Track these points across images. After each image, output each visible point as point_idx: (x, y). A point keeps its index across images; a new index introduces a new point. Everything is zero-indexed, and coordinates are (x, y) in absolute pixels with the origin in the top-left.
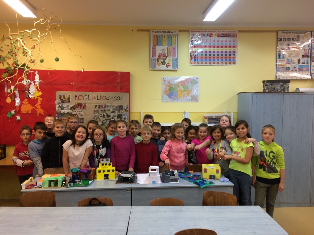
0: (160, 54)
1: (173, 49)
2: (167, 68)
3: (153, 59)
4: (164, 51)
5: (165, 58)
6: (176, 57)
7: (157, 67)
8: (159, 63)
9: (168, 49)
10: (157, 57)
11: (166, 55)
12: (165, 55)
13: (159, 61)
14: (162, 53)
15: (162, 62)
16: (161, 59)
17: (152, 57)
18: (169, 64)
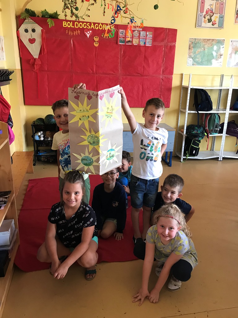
0: (208, 10)
1: (221, 4)
2: (212, 26)
3: (200, 14)
4: (211, 7)
5: (212, 14)
6: (223, 14)
7: (203, 24)
8: (206, 21)
9: (217, 4)
10: (205, 13)
11: (214, 11)
12: (212, 12)
13: (205, 18)
14: (210, 9)
15: (208, 19)
16: (208, 16)
17: (199, 13)
18: (215, 21)
